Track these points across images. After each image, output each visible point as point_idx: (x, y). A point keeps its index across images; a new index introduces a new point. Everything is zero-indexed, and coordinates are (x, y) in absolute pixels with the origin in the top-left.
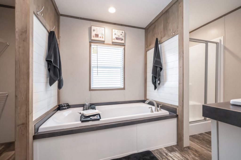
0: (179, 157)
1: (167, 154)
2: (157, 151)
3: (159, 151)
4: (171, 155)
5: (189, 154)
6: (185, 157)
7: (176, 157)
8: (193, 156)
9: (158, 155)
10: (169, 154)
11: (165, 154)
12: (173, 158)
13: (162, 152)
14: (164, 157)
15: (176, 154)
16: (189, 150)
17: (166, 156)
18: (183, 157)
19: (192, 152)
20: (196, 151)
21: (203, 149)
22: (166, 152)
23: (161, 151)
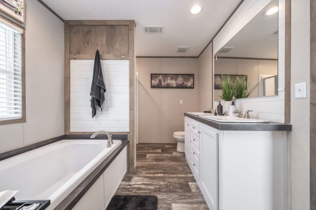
0: (139, 180)
1: (130, 185)
2: (120, 190)
3: (122, 188)
4: (133, 183)
5: (141, 172)
6: (142, 176)
7: (137, 181)
8: (144, 171)
9: (125, 193)
10: (131, 183)
11: (129, 187)
12: (136, 184)
13: (126, 187)
14: (131, 189)
15: (135, 179)
16: (138, 169)
17: (131, 187)
18: (141, 177)
19: (141, 169)
20: (142, 167)
21: (143, 163)
22: (127, 183)
23: (123, 187)
